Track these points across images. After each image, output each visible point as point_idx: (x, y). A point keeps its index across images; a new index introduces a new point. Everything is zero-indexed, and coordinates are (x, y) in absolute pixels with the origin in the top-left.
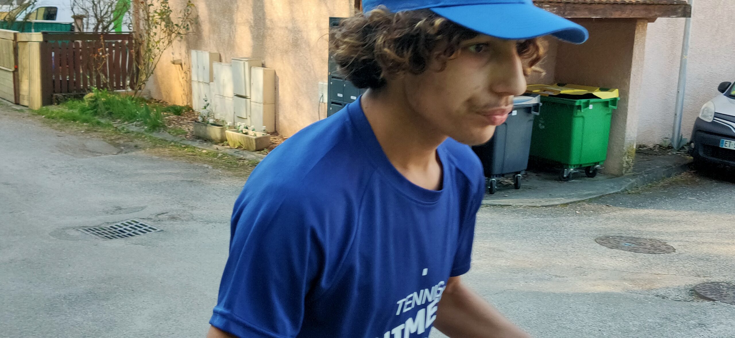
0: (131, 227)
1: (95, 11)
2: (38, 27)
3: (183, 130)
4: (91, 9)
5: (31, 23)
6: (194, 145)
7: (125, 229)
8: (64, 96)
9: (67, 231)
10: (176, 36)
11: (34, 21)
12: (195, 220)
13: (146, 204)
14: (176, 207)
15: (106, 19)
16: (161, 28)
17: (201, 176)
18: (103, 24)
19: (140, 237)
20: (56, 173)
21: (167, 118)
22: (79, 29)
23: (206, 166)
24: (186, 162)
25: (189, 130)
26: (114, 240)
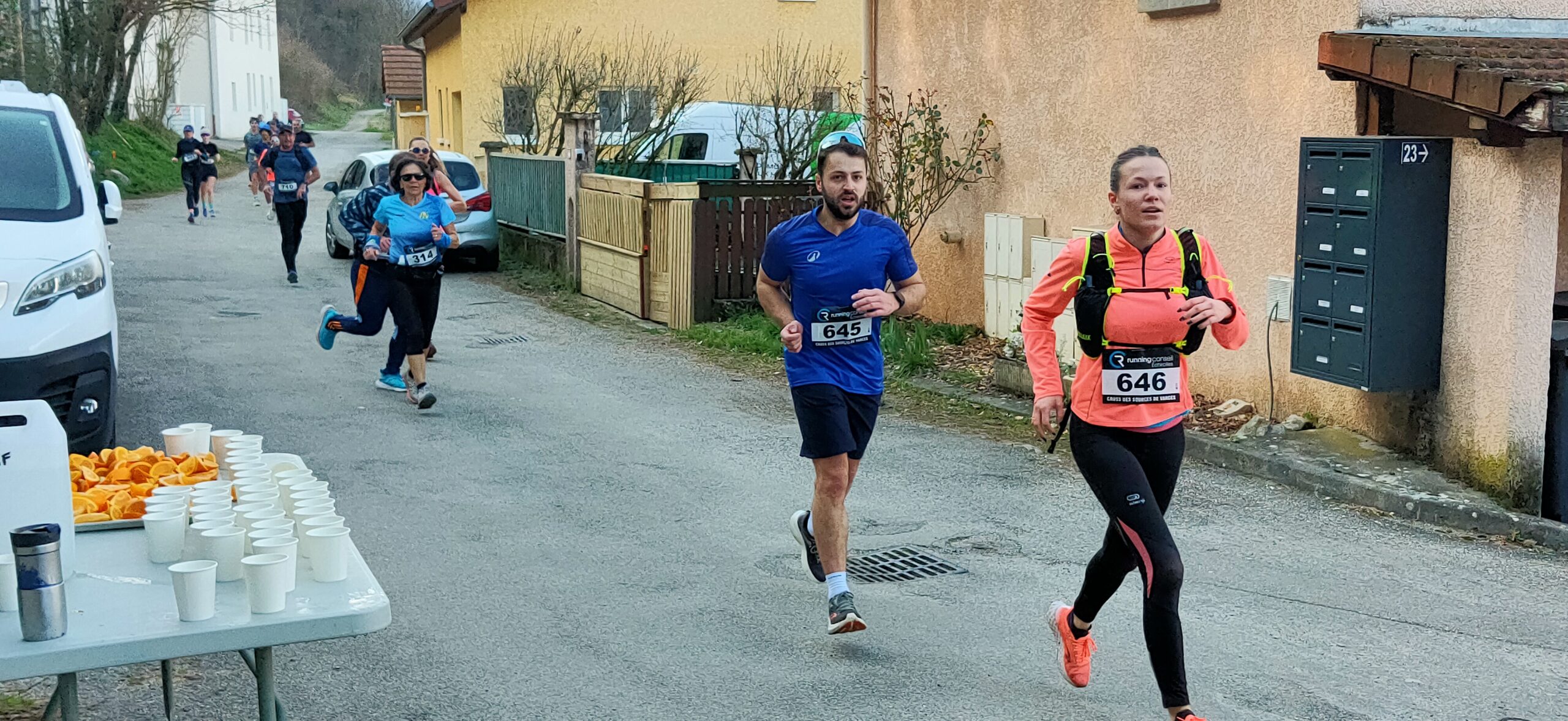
0: (903, 562)
1: (779, 140)
2: (676, 173)
3: (972, 375)
4: (773, 135)
5: (664, 165)
6: (996, 405)
7: (893, 564)
8: (736, 304)
9: (786, 561)
10: (955, 187)
11: (668, 161)
12: (1025, 556)
13: (923, 518)
14: (981, 527)
15: (800, 156)
16: (924, 170)
17: (1021, 467)
18: (793, 165)
19: (926, 582)
20: (743, 451)
21: (935, 349)
22: (750, 176)
23: (1029, 447)
24: (988, 438)
25: (982, 373)
26: (876, 585)
